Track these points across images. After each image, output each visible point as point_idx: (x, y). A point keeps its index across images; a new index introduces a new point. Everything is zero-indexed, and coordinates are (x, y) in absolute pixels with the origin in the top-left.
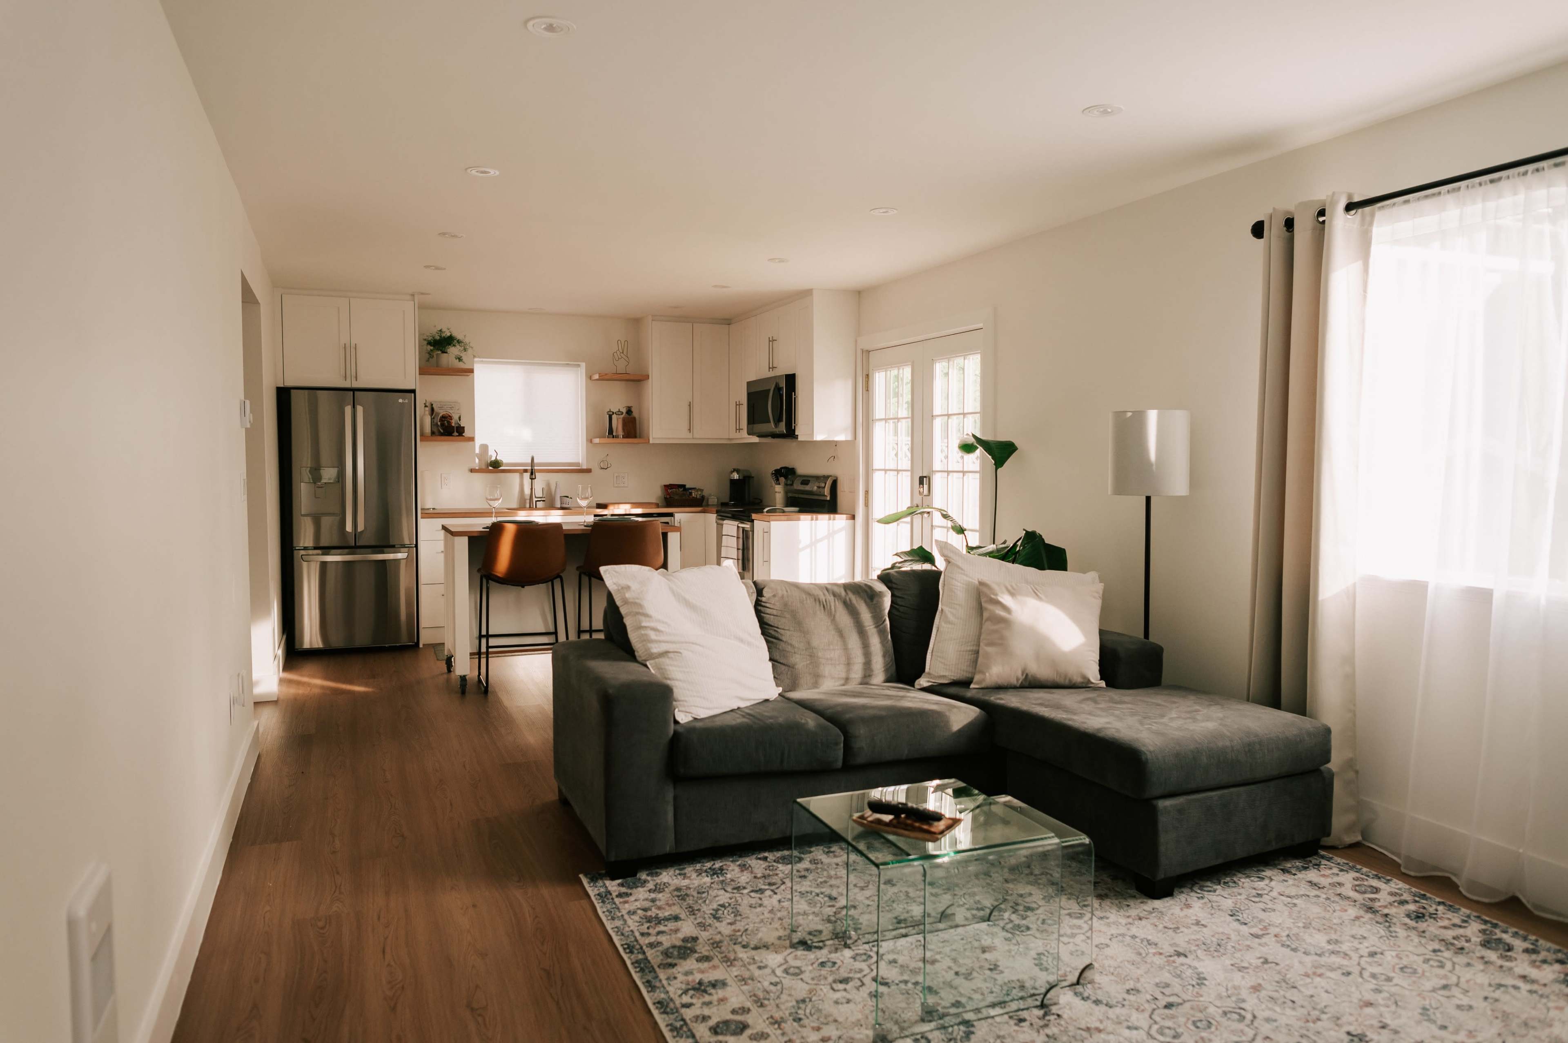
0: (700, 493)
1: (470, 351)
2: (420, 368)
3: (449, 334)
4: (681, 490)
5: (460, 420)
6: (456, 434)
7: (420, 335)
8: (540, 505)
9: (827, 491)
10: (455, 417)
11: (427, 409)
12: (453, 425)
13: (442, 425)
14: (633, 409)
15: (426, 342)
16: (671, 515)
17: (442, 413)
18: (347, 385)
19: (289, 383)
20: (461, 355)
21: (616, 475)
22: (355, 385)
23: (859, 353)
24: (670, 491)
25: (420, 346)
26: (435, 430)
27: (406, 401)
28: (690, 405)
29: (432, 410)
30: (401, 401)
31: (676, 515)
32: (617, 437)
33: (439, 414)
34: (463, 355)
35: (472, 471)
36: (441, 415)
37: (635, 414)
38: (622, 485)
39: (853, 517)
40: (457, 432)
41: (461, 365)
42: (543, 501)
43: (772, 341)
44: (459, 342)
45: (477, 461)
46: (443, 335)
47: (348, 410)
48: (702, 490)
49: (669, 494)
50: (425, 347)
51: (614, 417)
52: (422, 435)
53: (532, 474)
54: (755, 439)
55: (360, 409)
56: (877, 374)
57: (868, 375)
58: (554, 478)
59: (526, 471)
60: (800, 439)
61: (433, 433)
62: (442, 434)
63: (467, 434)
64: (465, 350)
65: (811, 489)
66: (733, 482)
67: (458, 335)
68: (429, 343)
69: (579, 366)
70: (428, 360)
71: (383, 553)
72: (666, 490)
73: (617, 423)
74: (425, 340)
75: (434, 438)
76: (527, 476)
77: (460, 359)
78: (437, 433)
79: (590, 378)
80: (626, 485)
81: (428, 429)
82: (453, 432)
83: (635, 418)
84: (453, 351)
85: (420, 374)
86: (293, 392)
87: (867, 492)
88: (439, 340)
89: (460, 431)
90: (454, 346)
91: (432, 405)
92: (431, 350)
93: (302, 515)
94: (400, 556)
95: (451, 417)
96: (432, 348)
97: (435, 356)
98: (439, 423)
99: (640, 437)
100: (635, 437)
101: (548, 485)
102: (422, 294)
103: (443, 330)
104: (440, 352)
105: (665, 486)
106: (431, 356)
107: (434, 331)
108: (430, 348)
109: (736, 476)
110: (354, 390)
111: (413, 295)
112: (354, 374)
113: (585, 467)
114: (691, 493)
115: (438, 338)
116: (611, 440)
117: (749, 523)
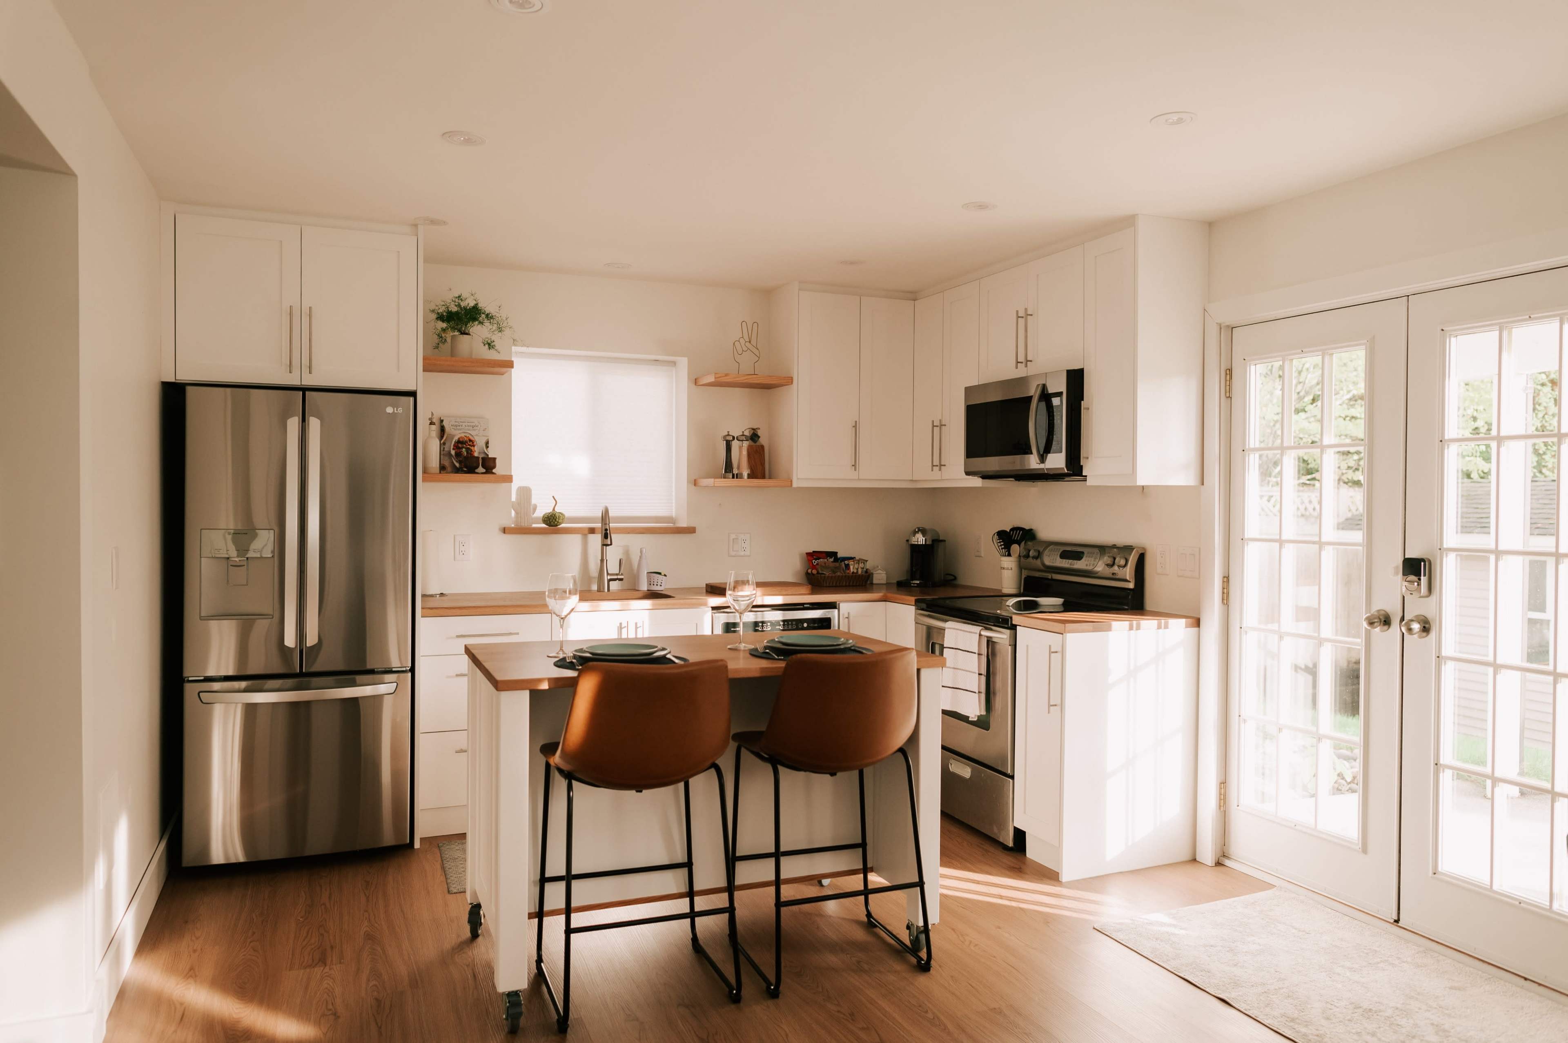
0: (861, 565)
1: (507, 332)
2: (425, 359)
3: (472, 304)
4: (832, 560)
5: (487, 447)
6: (481, 469)
7: (426, 301)
8: (614, 586)
9: (1128, 572)
10: (480, 443)
11: (433, 427)
12: (476, 454)
13: (458, 455)
14: (759, 433)
15: (434, 316)
16: (832, 606)
17: (458, 435)
18: (294, 381)
19: (183, 376)
20: (493, 338)
21: (733, 536)
22: (309, 381)
23: (1213, 332)
24: (815, 562)
25: (426, 323)
26: (447, 463)
27: (400, 410)
28: (855, 427)
29: (442, 430)
30: (389, 410)
31: (842, 606)
32: (738, 476)
33: (453, 436)
34: (496, 338)
35: (504, 530)
36: (456, 438)
37: (763, 440)
38: (742, 553)
39: (1197, 623)
40: (483, 467)
41: (492, 355)
42: (621, 580)
43: (1024, 316)
44: (489, 317)
45: (513, 513)
46: (463, 304)
47: (293, 424)
48: (865, 561)
49: (814, 567)
50: (433, 323)
51: (735, 444)
52: (425, 471)
53: (606, 536)
54: (976, 482)
55: (314, 424)
56: (1253, 367)
57: (1229, 372)
58: (636, 543)
59: (592, 531)
60: (1090, 482)
61: (442, 468)
62: (457, 471)
63: (499, 470)
64: (500, 330)
65: (1090, 568)
66: (915, 549)
67: (487, 305)
68: (441, 318)
69: (674, 363)
70: (437, 347)
71: (353, 684)
72: (810, 561)
73: (740, 452)
74: (433, 311)
75: (444, 476)
76: (596, 540)
77: (490, 345)
78: (449, 469)
79: (696, 382)
80: (748, 553)
81: (434, 462)
82: (477, 467)
83: (762, 447)
84: (479, 331)
85: (424, 370)
86: (190, 390)
87: (1226, 579)
88: (457, 313)
89: (489, 465)
90: (481, 323)
91: (442, 421)
92: (444, 330)
93: (202, 618)
94: (382, 689)
95: (472, 442)
96: (444, 325)
97: (449, 340)
98: (453, 452)
99: (770, 478)
100: (763, 477)
101: (627, 552)
102: (433, 222)
103: (464, 296)
104: (457, 333)
105: (808, 554)
106: (442, 340)
107: (449, 297)
108: (442, 325)
109: (920, 539)
110: (304, 390)
111: (416, 226)
112: (306, 362)
113: (684, 525)
114: (847, 566)
115: (454, 309)
116: (730, 482)
117: (1008, 632)
